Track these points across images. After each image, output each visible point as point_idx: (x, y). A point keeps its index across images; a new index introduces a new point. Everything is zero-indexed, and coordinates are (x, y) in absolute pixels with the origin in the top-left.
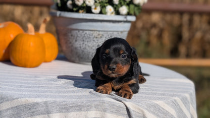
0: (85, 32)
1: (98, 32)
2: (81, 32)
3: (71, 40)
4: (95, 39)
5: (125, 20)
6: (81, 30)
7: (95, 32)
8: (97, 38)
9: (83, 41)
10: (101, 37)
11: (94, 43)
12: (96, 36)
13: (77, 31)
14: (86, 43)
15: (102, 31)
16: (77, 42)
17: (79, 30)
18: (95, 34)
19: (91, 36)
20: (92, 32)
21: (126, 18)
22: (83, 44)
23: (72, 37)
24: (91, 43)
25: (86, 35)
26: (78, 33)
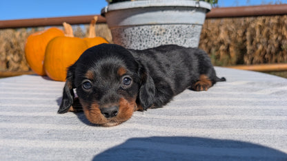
0: (141, 27)
1: (159, 26)
2: (136, 28)
3: (125, 42)
4: (156, 37)
5: (197, 6)
6: (136, 26)
7: (156, 26)
8: (158, 35)
9: (141, 41)
10: (164, 33)
11: (156, 43)
12: (157, 32)
13: (131, 29)
14: (144, 44)
15: (165, 24)
16: (133, 44)
17: (133, 26)
18: (156, 29)
19: (150, 34)
20: (150, 27)
21: (198, 3)
22: (141, 45)
23: (127, 38)
24: (151, 42)
25: (143, 32)
26: (133, 31)
